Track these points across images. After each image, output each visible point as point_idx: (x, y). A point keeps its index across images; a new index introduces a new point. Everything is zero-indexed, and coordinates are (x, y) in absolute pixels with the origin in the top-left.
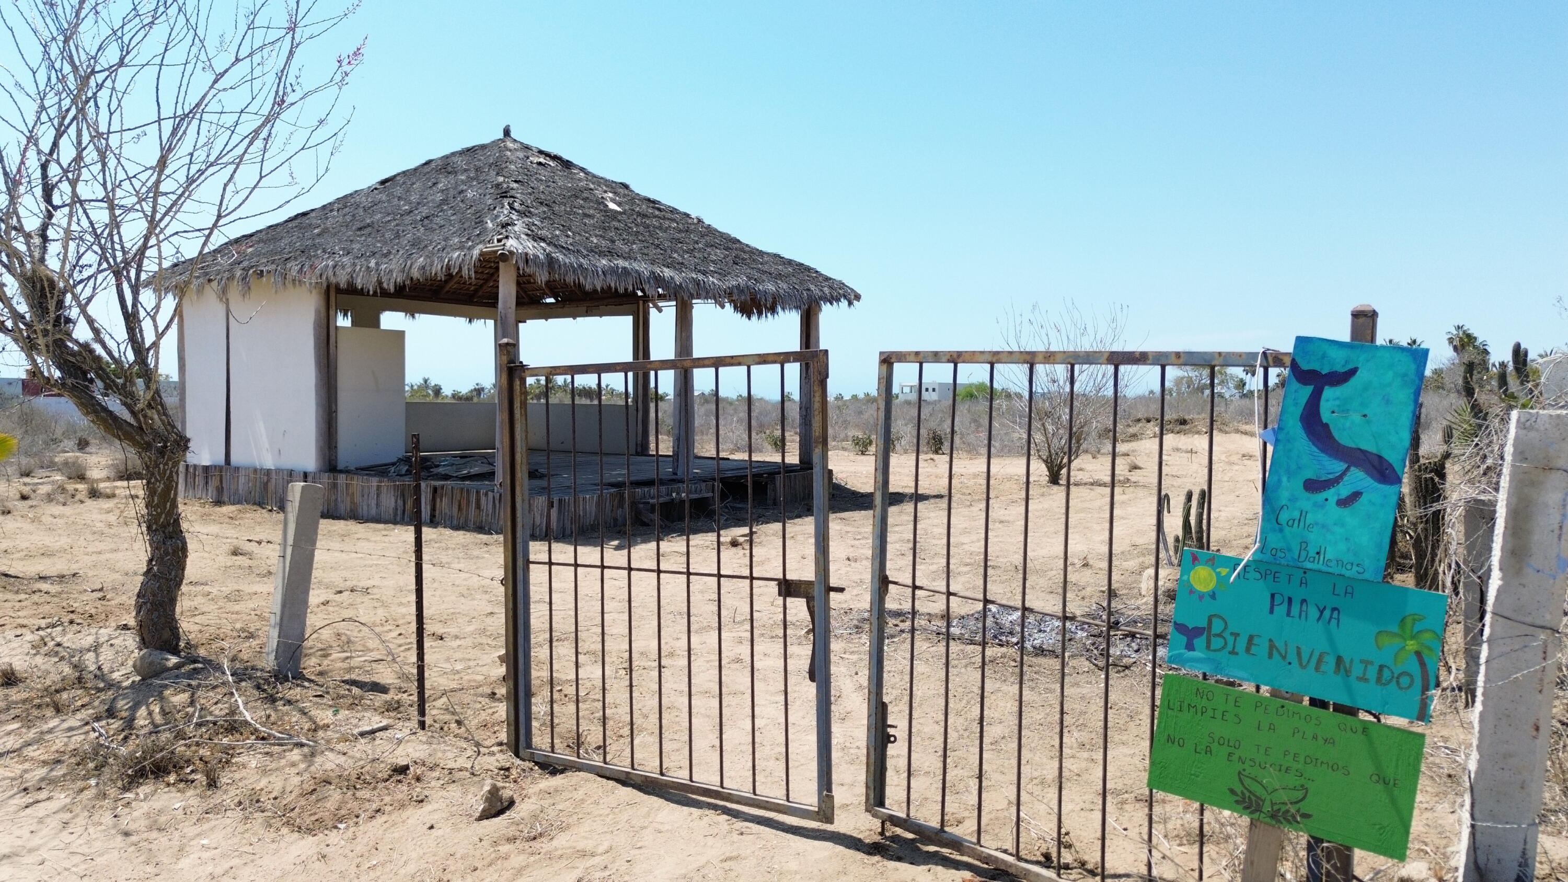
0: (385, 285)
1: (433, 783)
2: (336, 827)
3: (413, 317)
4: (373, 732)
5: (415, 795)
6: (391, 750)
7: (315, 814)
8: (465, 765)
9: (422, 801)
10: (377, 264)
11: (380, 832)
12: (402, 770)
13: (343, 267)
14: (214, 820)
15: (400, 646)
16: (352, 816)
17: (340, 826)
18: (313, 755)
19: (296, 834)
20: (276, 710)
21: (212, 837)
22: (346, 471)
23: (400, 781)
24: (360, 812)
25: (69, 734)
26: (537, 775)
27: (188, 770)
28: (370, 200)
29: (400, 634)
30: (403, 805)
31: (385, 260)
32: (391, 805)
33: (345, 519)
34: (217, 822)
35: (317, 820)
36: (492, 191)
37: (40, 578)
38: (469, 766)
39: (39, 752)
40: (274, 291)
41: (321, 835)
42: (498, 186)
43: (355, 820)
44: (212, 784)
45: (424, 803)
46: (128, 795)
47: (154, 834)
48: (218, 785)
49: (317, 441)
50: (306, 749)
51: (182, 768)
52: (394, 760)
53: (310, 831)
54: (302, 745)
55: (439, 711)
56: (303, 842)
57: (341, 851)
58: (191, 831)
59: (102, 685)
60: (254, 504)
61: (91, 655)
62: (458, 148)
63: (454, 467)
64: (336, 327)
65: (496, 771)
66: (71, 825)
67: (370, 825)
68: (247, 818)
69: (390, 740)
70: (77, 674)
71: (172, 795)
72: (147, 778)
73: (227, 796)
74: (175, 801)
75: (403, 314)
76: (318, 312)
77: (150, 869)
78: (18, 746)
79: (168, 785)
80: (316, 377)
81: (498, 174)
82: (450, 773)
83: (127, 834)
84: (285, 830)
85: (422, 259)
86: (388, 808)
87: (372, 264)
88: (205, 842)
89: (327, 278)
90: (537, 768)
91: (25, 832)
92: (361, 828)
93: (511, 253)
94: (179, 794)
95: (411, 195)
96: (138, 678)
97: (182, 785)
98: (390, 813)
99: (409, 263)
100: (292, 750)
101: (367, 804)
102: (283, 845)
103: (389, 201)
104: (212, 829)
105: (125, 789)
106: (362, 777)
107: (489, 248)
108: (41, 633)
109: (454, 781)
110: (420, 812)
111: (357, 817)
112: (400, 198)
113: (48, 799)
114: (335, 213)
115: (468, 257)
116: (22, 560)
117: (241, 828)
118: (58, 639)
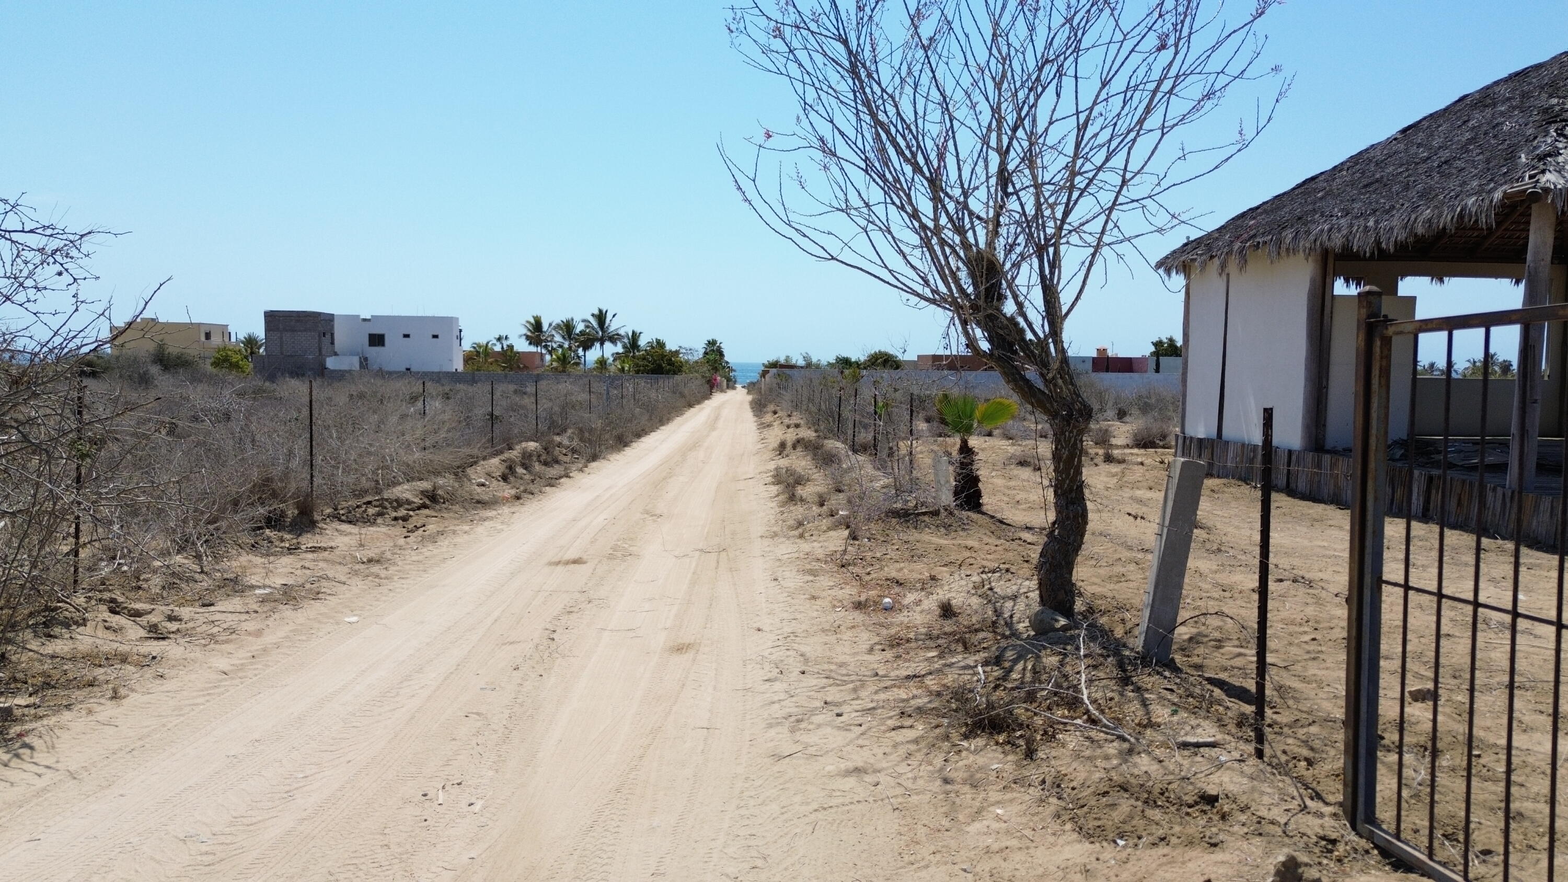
0: (1384, 245)
1: (1236, 828)
2: (1115, 842)
3: (1441, 281)
4: (1198, 745)
5: (1208, 834)
6: (1207, 772)
7: (1099, 819)
8: (1278, 819)
9: (1215, 845)
10: (1377, 222)
11: (1154, 865)
12: (1211, 800)
13: (1339, 230)
14: (1017, 793)
15: (1308, 652)
16: (1134, 835)
17: (1119, 841)
18: (1130, 751)
19: (1075, 835)
20: (1122, 694)
21: (1009, 809)
22: (1333, 452)
23: (1204, 812)
24: (1144, 834)
25: (961, 672)
26: (1372, 862)
27: (1019, 733)
28: (1385, 152)
29: (1314, 639)
30: (1191, 843)
31: (1387, 217)
32: (1179, 838)
33: (1325, 503)
34: (1018, 795)
35: (1099, 827)
36: (1538, 118)
37: (1027, 528)
38: (1283, 821)
39: (933, 682)
40: (1269, 261)
41: (1098, 844)
42: (1546, 111)
43: (1136, 840)
44: (1030, 754)
45: (1217, 849)
46: (965, 744)
47: (967, 788)
48: (1034, 757)
49: (1304, 417)
50: (1126, 746)
51: (1014, 730)
52: (1204, 786)
53: (1089, 836)
54: (1124, 740)
55: (1296, 742)
56: (1078, 846)
57: (1106, 871)
58: (994, 796)
59: (1008, 633)
60: (1240, 479)
61: (1009, 604)
62: (1504, 74)
63: (1462, 455)
64: (1333, 296)
65: (1315, 839)
66: (912, 758)
67: (1148, 852)
68: (1042, 801)
69: (1210, 759)
70: (995, 618)
71: (997, 755)
72: (983, 731)
73: (1033, 772)
74: (995, 761)
75: (1428, 279)
76: (1313, 281)
77: (945, 823)
78: (923, 673)
79: (997, 743)
80: (1307, 350)
81: (1551, 96)
82: (1259, 823)
83: (946, 781)
84: (1068, 826)
85: (1428, 211)
86: (1174, 840)
87: (1371, 223)
88: (999, 811)
89: (1321, 244)
90: (1376, 852)
91: (879, 752)
92: (1138, 853)
93: (1546, 190)
94: (1002, 756)
95: (1433, 140)
96: (1033, 633)
97: (1008, 747)
98: (1174, 847)
99: (1413, 216)
100: (1112, 741)
101: (1155, 827)
102: (1061, 841)
103: (1406, 150)
104: (1012, 801)
105: (966, 737)
106: (1167, 794)
107: (1517, 187)
108: (984, 576)
109: (1260, 834)
110: (1207, 857)
111: (1140, 838)
112: (1419, 145)
113: (911, 727)
114: (1345, 173)
115: (1487, 202)
116: (1024, 510)
117: (1035, 809)
118: (993, 584)
